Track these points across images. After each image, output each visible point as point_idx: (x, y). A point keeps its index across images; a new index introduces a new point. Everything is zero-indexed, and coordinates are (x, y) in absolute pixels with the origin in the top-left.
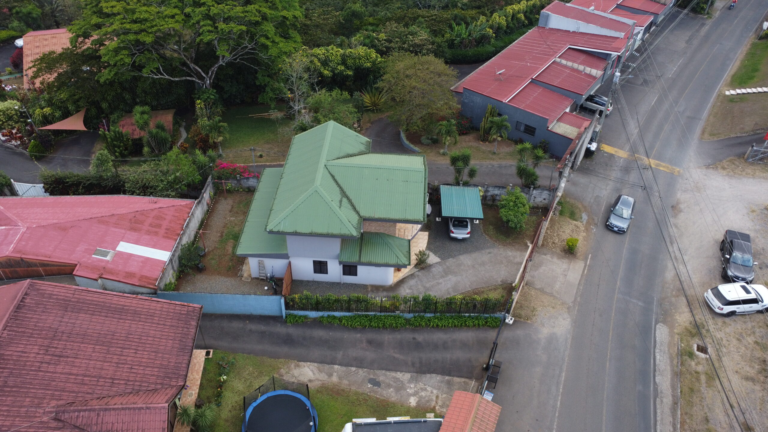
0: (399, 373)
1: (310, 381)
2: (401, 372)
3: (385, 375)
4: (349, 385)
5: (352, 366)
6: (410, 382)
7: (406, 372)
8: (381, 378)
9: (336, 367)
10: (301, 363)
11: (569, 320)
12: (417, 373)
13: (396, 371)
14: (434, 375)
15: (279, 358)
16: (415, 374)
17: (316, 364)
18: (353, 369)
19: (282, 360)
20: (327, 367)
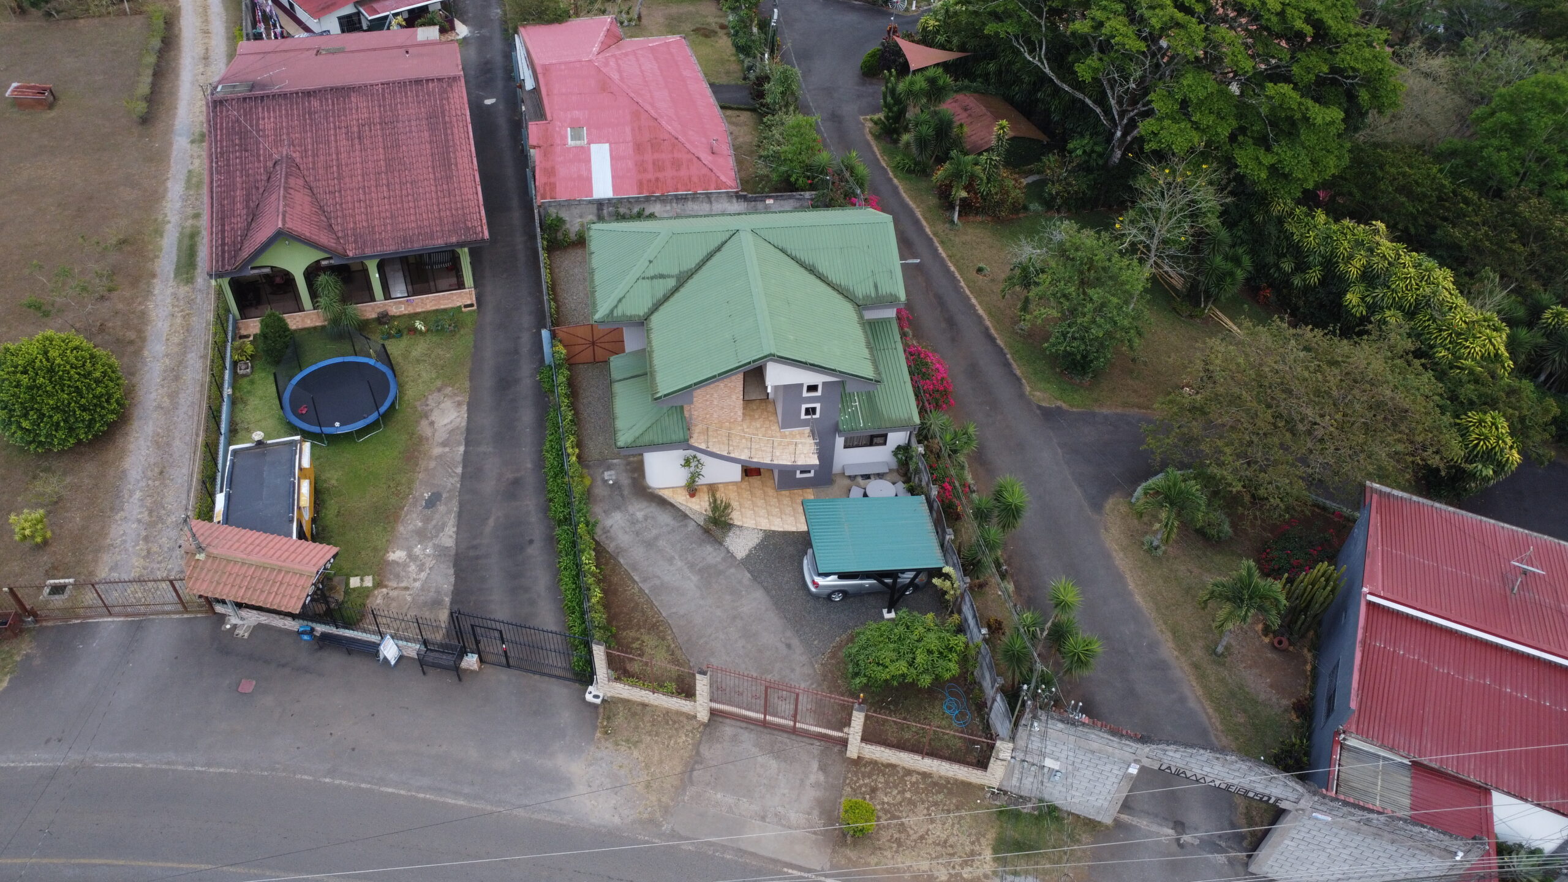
0: (455, 529)
1: (432, 423)
2: (457, 533)
3: (449, 512)
4: (426, 470)
5: (464, 467)
6: (436, 547)
7: (457, 539)
8: (442, 508)
9: (462, 449)
10: (465, 407)
11: (617, 820)
12: (457, 554)
13: (459, 526)
14: (452, 580)
15: (471, 380)
16: (453, 552)
17: (464, 424)
18: (459, 470)
19: (467, 384)
20: (462, 438)
